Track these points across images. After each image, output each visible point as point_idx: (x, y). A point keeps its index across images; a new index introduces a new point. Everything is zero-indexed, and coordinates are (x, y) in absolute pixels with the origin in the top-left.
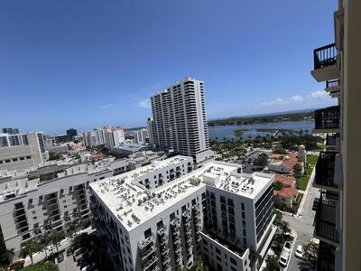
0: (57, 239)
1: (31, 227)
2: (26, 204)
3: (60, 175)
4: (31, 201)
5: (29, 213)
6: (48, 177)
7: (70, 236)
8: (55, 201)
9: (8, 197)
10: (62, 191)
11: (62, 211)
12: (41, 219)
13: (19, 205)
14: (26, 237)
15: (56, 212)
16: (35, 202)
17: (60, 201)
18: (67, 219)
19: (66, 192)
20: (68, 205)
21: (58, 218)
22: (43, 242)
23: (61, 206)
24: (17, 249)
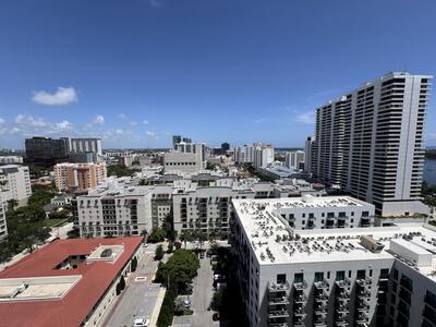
0: (203, 239)
1: (188, 221)
2: (188, 200)
3: (212, 184)
4: (191, 199)
5: (188, 207)
6: (203, 183)
7: (211, 241)
8: (205, 205)
9: (181, 191)
10: (211, 199)
11: (209, 216)
12: (195, 217)
13: (184, 200)
14: (185, 226)
15: (205, 215)
16: (193, 202)
17: (208, 207)
18: (211, 225)
19: (213, 201)
20: (213, 212)
21: (205, 221)
22: (193, 235)
23: (209, 211)
24: (179, 233)
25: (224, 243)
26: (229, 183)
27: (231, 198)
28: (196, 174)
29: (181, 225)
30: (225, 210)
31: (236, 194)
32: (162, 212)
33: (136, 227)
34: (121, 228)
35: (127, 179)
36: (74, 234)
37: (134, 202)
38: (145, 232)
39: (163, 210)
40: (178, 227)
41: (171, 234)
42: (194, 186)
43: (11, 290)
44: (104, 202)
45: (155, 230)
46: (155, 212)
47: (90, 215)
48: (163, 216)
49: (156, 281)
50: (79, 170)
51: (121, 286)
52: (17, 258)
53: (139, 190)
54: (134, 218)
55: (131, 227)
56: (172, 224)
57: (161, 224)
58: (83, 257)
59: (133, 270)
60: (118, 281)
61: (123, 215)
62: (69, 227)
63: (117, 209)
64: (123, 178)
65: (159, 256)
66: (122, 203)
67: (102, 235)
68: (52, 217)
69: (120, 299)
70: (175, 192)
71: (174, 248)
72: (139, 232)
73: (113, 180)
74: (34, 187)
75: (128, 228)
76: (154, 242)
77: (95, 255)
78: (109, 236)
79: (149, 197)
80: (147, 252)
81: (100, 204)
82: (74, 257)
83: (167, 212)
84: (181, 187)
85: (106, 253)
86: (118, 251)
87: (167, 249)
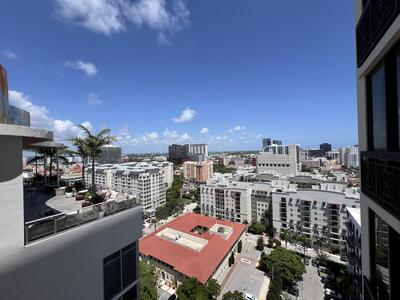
0: (306, 245)
1: (288, 221)
2: (288, 200)
3: (317, 187)
4: (291, 200)
5: (288, 208)
6: (304, 186)
7: (316, 249)
8: (308, 209)
9: (279, 191)
10: (315, 203)
11: (312, 223)
12: (296, 219)
13: (284, 200)
14: (284, 225)
15: (307, 219)
16: (294, 202)
17: (312, 212)
18: (316, 231)
19: (319, 205)
20: (319, 219)
21: (308, 225)
22: (294, 238)
23: (312, 216)
24: (278, 231)
25: (336, 258)
26: (339, 188)
27: (344, 206)
28: (292, 175)
29: (280, 224)
30: (336, 219)
31: (353, 202)
32: (260, 207)
33: (239, 216)
34: (227, 214)
35: (230, 175)
36: (197, 210)
37: (238, 194)
38: (246, 222)
39: (262, 206)
40: (277, 225)
41: (270, 231)
42: (293, 188)
44: (217, 191)
45: (254, 223)
46: (254, 203)
47: (208, 200)
48: (261, 212)
49: (259, 268)
50: (197, 167)
51: (232, 261)
52: (170, 219)
53: (241, 185)
54: (238, 208)
55: (235, 215)
56: (271, 221)
57: (259, 218)
58: (205, 229)
59: (239, 252)
60: (230, 255)
61: (230, 203)
62: (194, 205)
63: (225, 198)
64: (226, 174)
65: (260, 247)
66: (229, 194)
67: (214, 216)
68: (184, 197)
69: (231, 271)
70: (274, 190)
71: (274, 244)
72: (242, 221)
73: (218, 175)
74: (175, 176)
75: (233, 215)
76: (254, 233)
77: (214, 229)
78: (219, 218)
79: (249, 192)
80: (250, 240)
81: (214, 192)
82: (200, 227)
83: (265, 208)
84: (279, 187)
85: (221, 230)
86: (229, 231)
87: (267, 243)
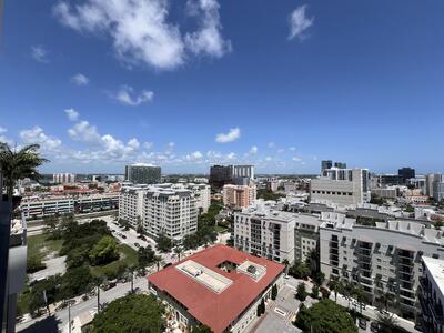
0: (365, 299)
1: (340, 266)
2: (340, 239)
3: (379, 225)
4: (344, 239)
5: (341, 249)
6: (366, 221)
8: (368, 253)
10: (378, 246)
11: (374, 270)
12: (351, 265)
13: (335, 238)
14: (335, 271)
15: (368, 267)
16: (348, 243)
17: (374, 257)
18: (378, 284)
19: (383, 250)
20: (383, 268)
21: (368, 275)
22: (348, 289)
23: (374, 263)
24: (327, 277)
25: (409, 325)
26: (415, 228)
27: (420, 254)
28: (352, 207)
29: (330, 269)
30: (408, 270)
31: (434, 250)
32: (306, 245)
33: (278, 254)
34: (264, 250)
35: (272, 203)
36: (230, 242)
37: (278, 227)
38: (286, 262)
39: (308, 244)
40: (326, 270)
41: (317, 276)
42: (350, 223)
43: (194, 271)
44: (253, 221)
45: (297, 263)
46: (298, 243)
47: (243, 230)
48: (306, 251)
49: (295, 324)
50: (238, 191)
51: (261, 310)
52: (200, 249)
53: (283, 215)
54: (277, 243)
55: (274, 252)
56: (318, 263)
57: (304, 259)
58: (235, 265)
59: (273, 298)
60: (259, 302)
61: (267, 237)
62: (228, 236)
63: (262, 230)
64: (269, 202)
65: (301, 295)
66: (267, 226)
67: (249, 251)
68: (219, 225)
69: (260, 322)
70: (323, 225)
71: (320, 295)
72: (282, 260)
73: (260, 202)
74: (212, 201)
75: (270, 251)
76: (297, 277)
77: (243, 267)
78: (255, 253)
79: (292, 225)
80: (288, 285)
81: (249, 222)
82: (229, 263)
83: (313, 247)
84: (332, 220)
85: (251, 269)
86: (261, 272)
87: (310, 292)
